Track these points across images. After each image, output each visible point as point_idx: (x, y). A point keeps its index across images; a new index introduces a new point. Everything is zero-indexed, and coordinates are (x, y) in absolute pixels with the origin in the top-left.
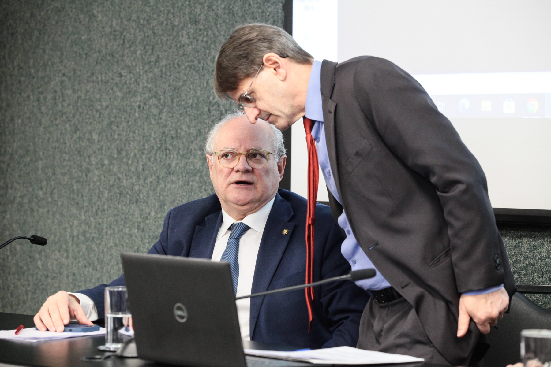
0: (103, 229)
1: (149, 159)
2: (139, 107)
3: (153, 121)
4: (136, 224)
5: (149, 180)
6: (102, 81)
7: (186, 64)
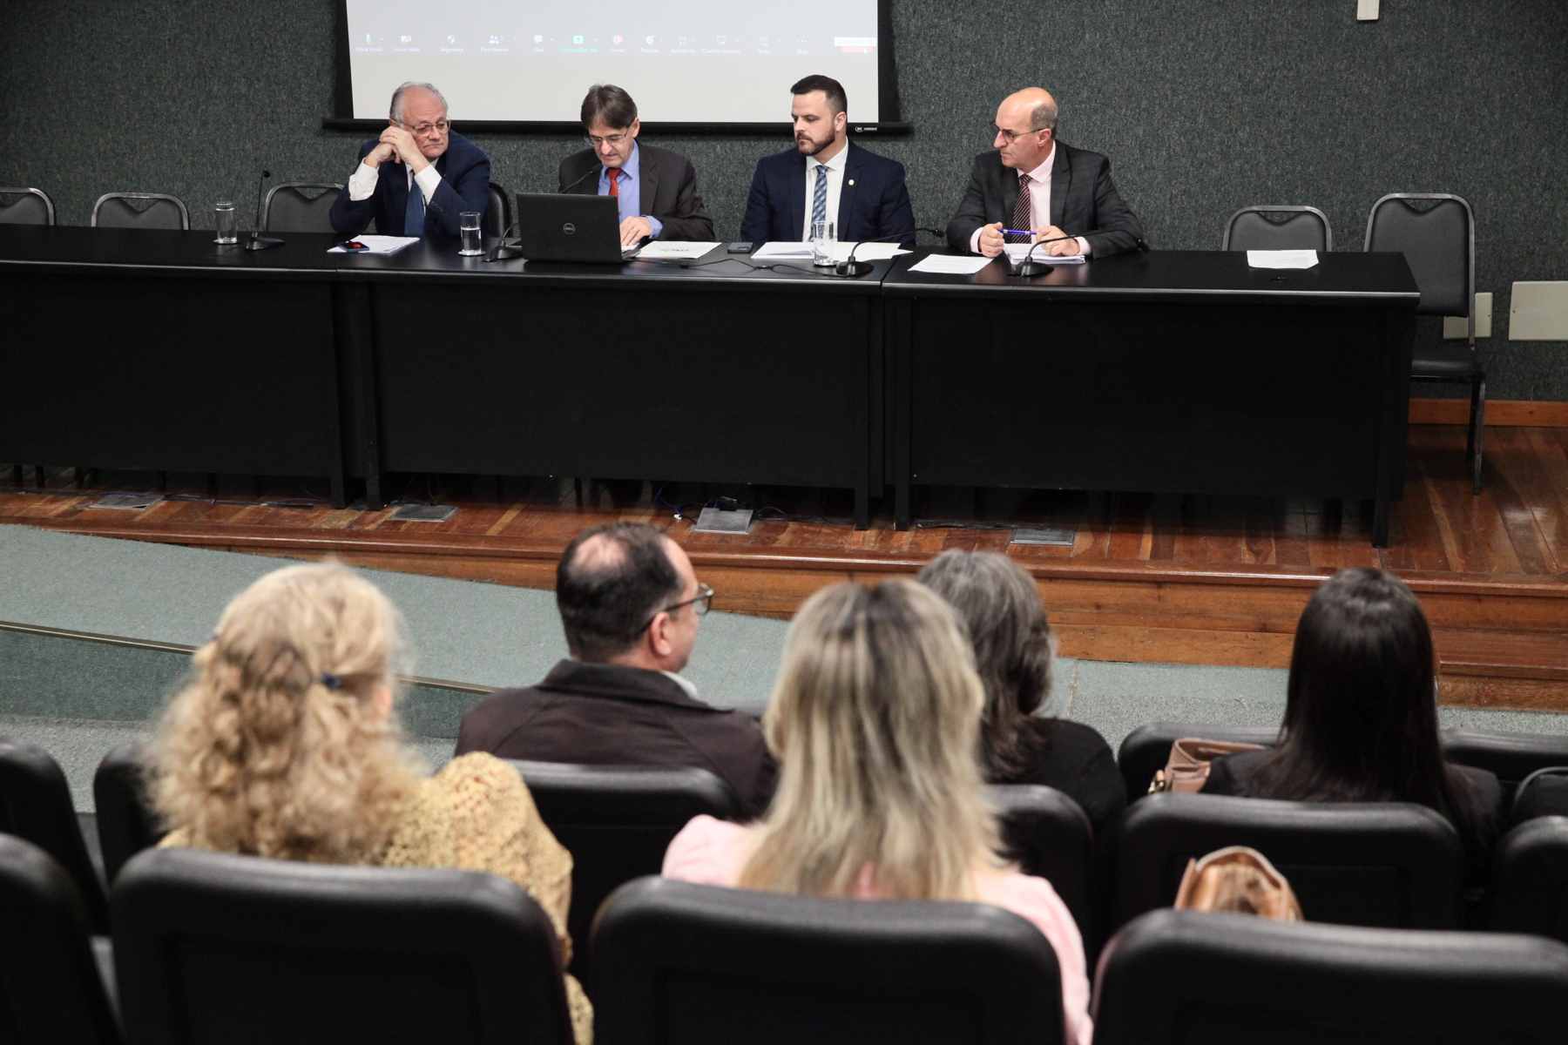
0: (136, 146)
1: (186, 86)
2: (169, 40)
3: (187, 53)
4: (176, 141)
5: (186, 104)
6: (121, 17)
7: (222, 5)
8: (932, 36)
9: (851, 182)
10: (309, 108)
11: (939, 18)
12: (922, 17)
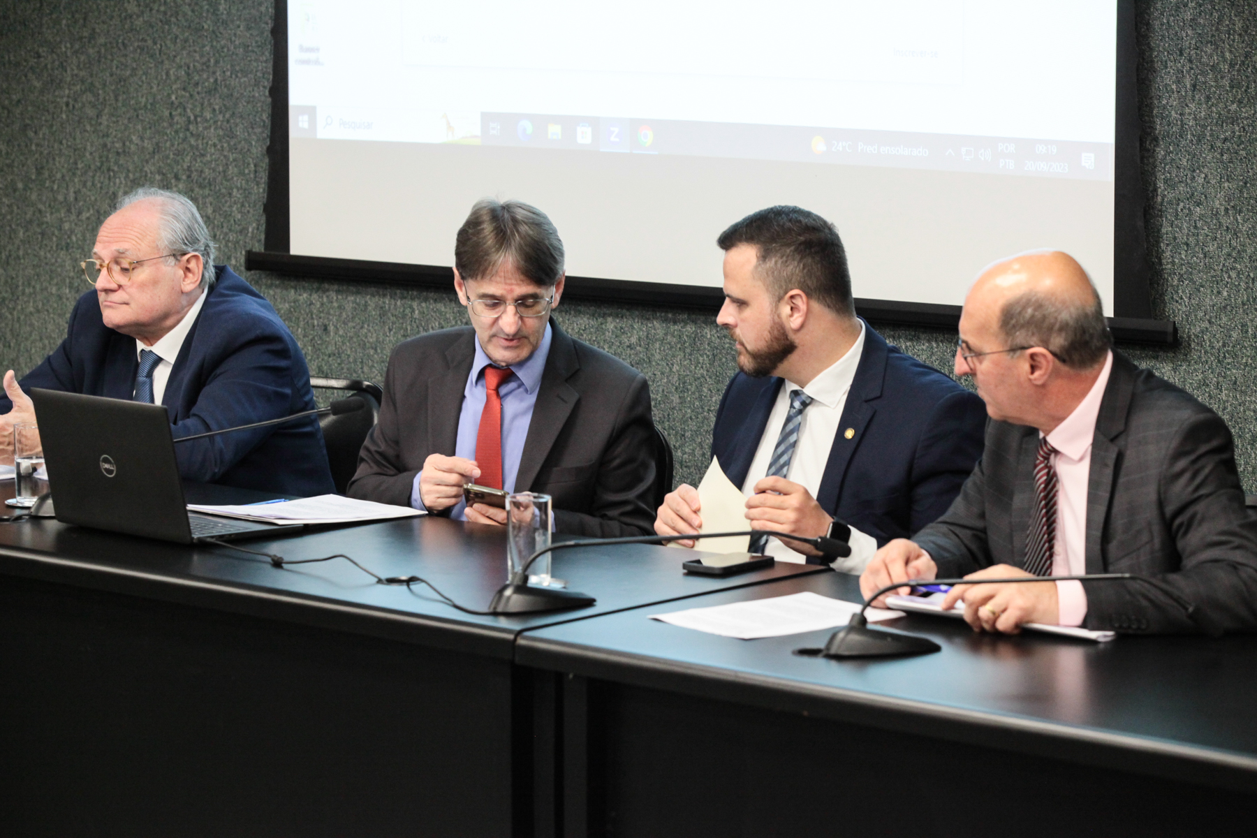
0: (17, 286)
1: (85, 185)
2: (67, 104)
3: (88, 128)
4: (67, 281)
5: (85, 215)
6: (10, 62)
7: (136, 44)
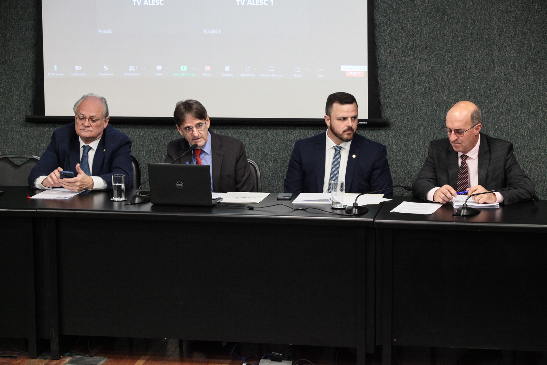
8: (401, 67)
9: (354, 156)
10: (18, 109)
11: (405, 56)
12: (395, 56)
